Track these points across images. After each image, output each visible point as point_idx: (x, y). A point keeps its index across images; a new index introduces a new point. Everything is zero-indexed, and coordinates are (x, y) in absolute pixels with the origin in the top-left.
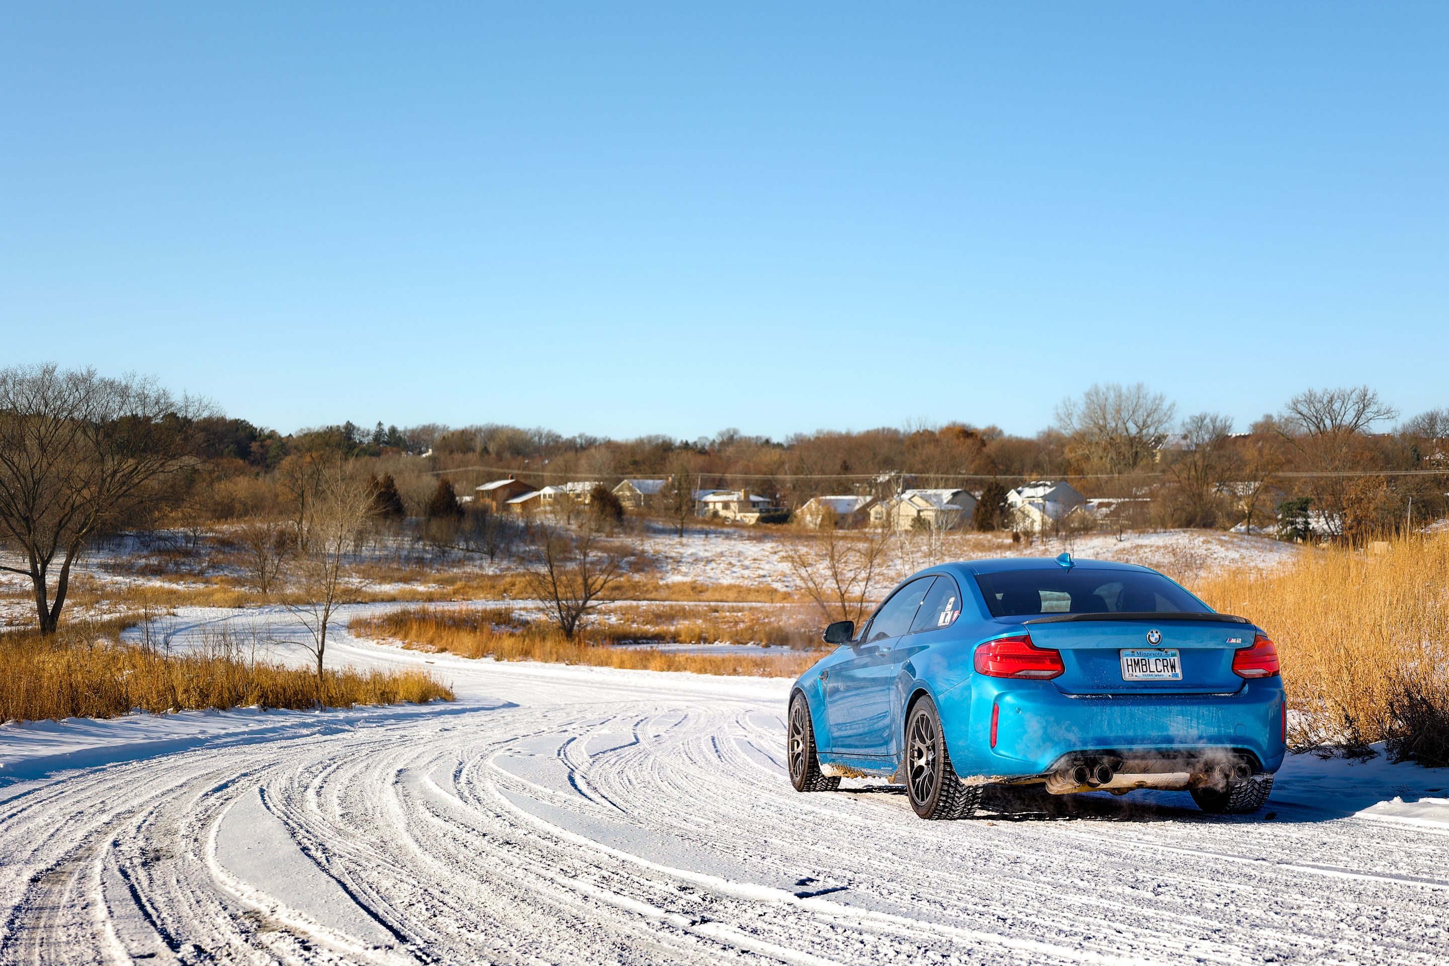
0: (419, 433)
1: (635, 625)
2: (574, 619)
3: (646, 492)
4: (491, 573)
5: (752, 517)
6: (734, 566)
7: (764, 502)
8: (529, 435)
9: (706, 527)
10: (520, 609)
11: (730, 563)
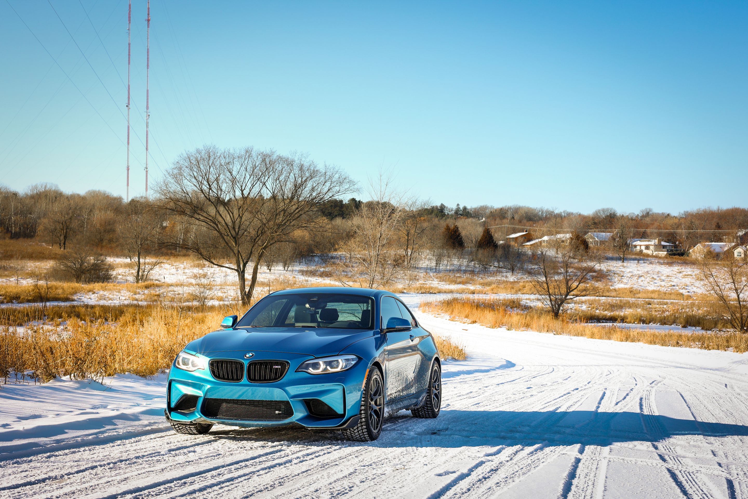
0: (478, 210)
1: (598, 311)
2: (559, 306)
3: (601, 239)
4: (512, 280)
5: (663, 253)
6: (656, 279)
7: (670, 245)
8: (536, 211)
9: (637, 257)
10: (526, 299)
11: (653, 278)
